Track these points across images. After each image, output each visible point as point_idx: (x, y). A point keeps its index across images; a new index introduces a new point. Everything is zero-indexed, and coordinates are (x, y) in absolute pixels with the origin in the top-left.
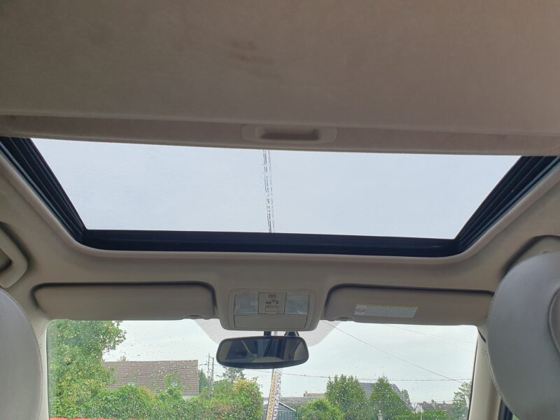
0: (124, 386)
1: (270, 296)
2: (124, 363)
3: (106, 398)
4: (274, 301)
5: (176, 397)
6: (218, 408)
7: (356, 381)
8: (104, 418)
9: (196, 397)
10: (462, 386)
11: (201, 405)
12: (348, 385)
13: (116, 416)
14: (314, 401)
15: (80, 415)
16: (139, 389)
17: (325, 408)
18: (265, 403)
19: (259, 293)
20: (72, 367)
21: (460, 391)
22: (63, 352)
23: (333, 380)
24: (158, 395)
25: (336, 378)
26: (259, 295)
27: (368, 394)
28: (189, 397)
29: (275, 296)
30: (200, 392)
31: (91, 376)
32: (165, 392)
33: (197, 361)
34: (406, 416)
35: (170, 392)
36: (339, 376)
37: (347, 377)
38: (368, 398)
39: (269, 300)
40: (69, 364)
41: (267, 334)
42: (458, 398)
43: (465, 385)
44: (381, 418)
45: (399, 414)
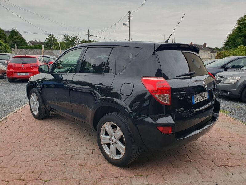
42: (47, 40)
43: (50, 35)
44: (16, 47)
45: (22, 45)
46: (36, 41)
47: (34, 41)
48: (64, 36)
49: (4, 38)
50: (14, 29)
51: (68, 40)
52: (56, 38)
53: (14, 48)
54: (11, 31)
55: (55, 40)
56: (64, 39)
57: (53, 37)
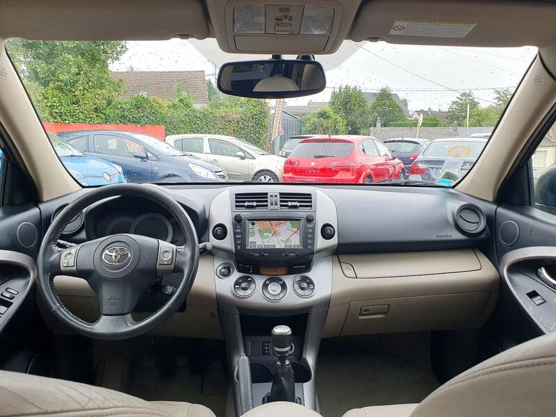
0: (136, 96)
1: (281, 10)
2: (131, 73)
3: (121, 107)
4: (286, 17)
5: (187, 106)
6: (228, 116)
7: (360, 91)
8: (124, 123)
9: (206, 105)
10: (461, 96)
11: (212, 113)
12: (351, 94)
13: (134, 122)
14: (319, 110)
15: (101, 121)
16: (151, 99)
17: (328, 117)
18: (272, 112)
19: (266, 6)
20: (82, 77)
21: (458, 100)
22: (67, 62)
23: (337, 90)
24: (170, 104)
25: (340, 88)
26: (266, 7)
27: (370, 103)
28: (200, 105)
29: (287, 10)
30: (210, 100)
31: (102, 86)
32: (176, 101)
33: (203, 72)
34: (402, 122)
35: (181, 101)
36: (344, 87)
37: (352, 88)
38: (369, 107)
39: (280, 15)
40: (78, 74)
41: (277, 57)
42: (454, 106)
43: (464, 95)
46: (429, 109)
48: (498, 92)
50: (384, 87)
51: (506, 102)
52: (476, 100)
53: (375, 126)
55: (474, 105)
56: (495, 101)
57: (470, 98)
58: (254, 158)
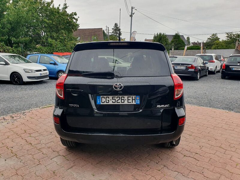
10: (212, 35)
12: (162, 37)
21: (210, 37)
25: (157, 34)
27: (170, 40)
33: (102, 28)
36: (159, 34)
37: (162, 34)
38: (170, 42)
42: (209, 40)
43: (213, 35)
44: (173, 49)
45: (182, 47)
46: (198, 42)
47: (196, 42)
48: (228, 34)
49: (165, 41)
50: (177, 33)
51: (231, 38)
53: (171, 50)
54: (174, 35)
55: (218, 39)
56: (226, 38)
57: (216, 36)
58: (121, 63)
